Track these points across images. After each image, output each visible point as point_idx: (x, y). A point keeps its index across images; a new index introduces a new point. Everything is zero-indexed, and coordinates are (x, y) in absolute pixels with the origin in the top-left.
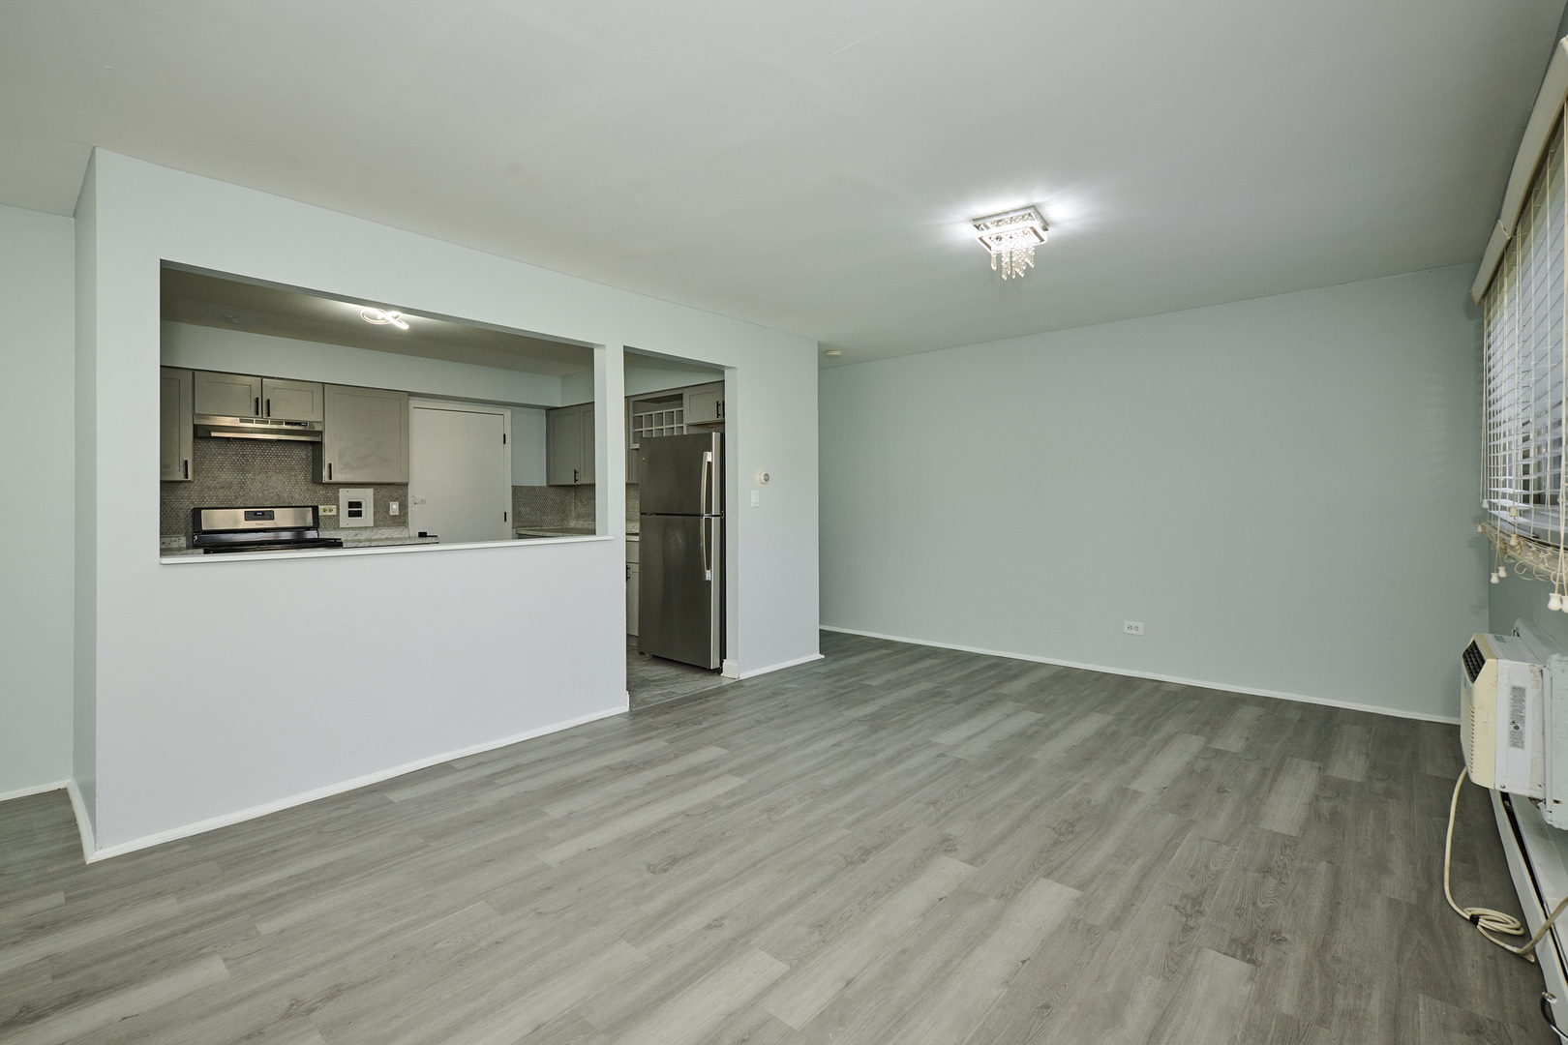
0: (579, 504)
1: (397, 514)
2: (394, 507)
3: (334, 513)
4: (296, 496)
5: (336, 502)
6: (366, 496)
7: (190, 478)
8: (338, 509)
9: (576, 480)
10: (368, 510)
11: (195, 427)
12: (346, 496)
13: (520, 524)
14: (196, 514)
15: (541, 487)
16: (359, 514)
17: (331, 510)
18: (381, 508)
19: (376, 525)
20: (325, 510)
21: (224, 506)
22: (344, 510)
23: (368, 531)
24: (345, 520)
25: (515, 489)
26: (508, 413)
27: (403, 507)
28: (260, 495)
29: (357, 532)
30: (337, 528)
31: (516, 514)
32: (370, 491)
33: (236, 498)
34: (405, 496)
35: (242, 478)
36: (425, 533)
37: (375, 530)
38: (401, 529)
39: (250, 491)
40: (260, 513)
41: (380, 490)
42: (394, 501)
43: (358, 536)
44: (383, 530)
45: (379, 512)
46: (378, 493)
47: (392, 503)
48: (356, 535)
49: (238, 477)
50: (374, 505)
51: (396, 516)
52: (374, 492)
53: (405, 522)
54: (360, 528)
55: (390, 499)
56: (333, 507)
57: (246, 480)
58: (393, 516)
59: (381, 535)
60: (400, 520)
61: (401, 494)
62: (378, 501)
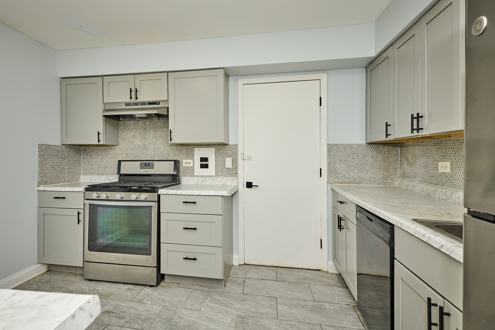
0: (405, 162)
1: (231, 167)
2: (229, 163)
3: (191, 165)
5: (193, 158)
6: (210, 154)
7: (101, 143)
8: (194, 162)
10: (211, 163)
12: (199, 153)
13: (336, 180)
14: (119, 164)
15: (358, 145)
16: (206, 166)
17: (189, 163)
18: (220, 165)
19: (217, 175)
20: (186, 163)
22: (198, 163)
23: (211, 178)
24: (199, 171)
25: (330, 147)
26: (323, 77)
27: (235, 162)
28: (153, 153)
29: (204, 179)
30: (193, 175)
31: (331, 170)
32: (213, 150)
34: (236, 154)
35: (144, 142)
36: (251, 183)
37: (214, 179)
38: (232, 179)
39: (148, 150)
40: (148, 164)
41: (219, 149)
42: (229, 157)
43: (204, 182)
44: (220, 179)
45: (219, 165)
46: (218, 150)
47: (227, 159)
48: (203, 181)
49: (143, 142)
50: (215, 160)
51: (230, 168)
52: (216, 151)
53: (236, 173)
54: (207, 176)
55: (226, 156)
56: (191, 161)
57: (147, 143)
58: (228, 168)
59: (218, 182)
60: (233, 172)
61: (233, 152)
62: (218, 157)
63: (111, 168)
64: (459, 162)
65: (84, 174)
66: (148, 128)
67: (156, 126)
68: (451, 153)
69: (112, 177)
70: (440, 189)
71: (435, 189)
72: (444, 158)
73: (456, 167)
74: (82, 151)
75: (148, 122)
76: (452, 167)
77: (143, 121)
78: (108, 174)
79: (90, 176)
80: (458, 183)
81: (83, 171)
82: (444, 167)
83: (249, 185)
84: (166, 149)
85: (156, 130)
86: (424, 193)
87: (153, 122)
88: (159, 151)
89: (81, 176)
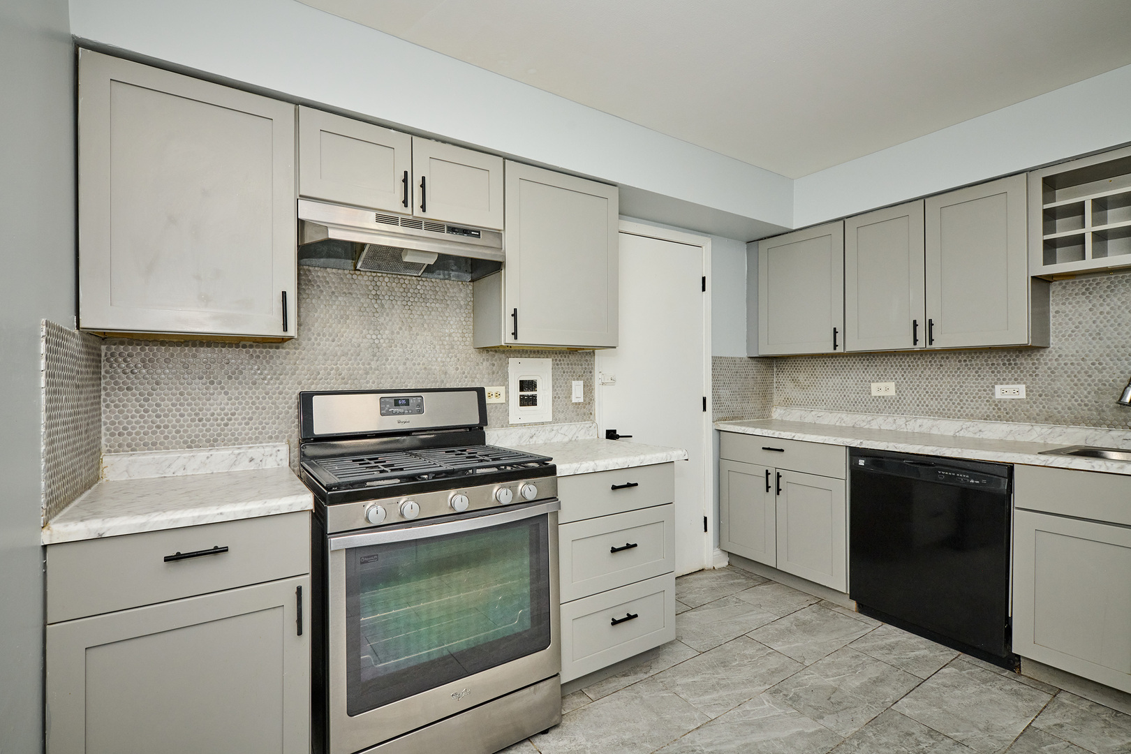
1: (581, 400)
2: (577, 391)
3: (502, 400)
4: (451, 371)
5: (504, 381)
6: (541, 371)
7: (292, 331)
8: (507, 392)
9: (835, 346)
10: (544, 392)
11: (301, 224)
12: (519, 369)
14: (306, 401)
15: (741, 360)
16: (533, 401)
17: (498, 395)
18: (560, 394)
19: (555, 420)
20: (492, 396)
21: (347, 388)
22: (515, 393)
23: (548, 427)
24: (518, 413)
25: (716, 362)
26: (708, 244)
27: (588, 389)
28: (401, 368)
29: (533, 430)
30: (506, 424)
31: (717, 399)
32: (548, 362)
33: (367, 373)
34: (591, 372)
35: (374, 337)
36: (615, 431)
37: (555, 428)
38: (587, 426)
39: (387, 360)
40: (404, 402)
41: (560, 360)
42: (578, 380)
43: (534, 438)
44: (565, 428)
45: (559, 398)
46: (558, 365)
47: (574, 383)
48: (532, 437)
49: (369, 336)
50: (553, 386)
51: (579, 403)
52: (553, 365)
53: (591, 414)
54: (536, 424)
55: (572, 376)
56: (502, 390)
57: (382, 341)
58: (576, 403)
59: (563, 436)
60: (585, 410)
61: (586, 368)
62: (557, 379)
63: (251, 419)
64: (911, 382)
65: (116, 450)
66: (387, 298)
67: (409, 295)
68: (896, 372)
69: (261, 450)
70: (881, 418)
71: (870, 418)
72: (880, 379)
73: (907, 389)
74: (103, 358)
75: (387, 280)
76: (898, 389)
77: (369, 274)
78: (236, 441)
79: (157, 456)
80: (911, 408)
81: (108, 441)
82: (883, 389)
83: (611, 435)
84: (439, 359)
85: (409, 304)
86: (844, 425)
87: (402, 281)
88: (419, 364)
89: (107, 460)
